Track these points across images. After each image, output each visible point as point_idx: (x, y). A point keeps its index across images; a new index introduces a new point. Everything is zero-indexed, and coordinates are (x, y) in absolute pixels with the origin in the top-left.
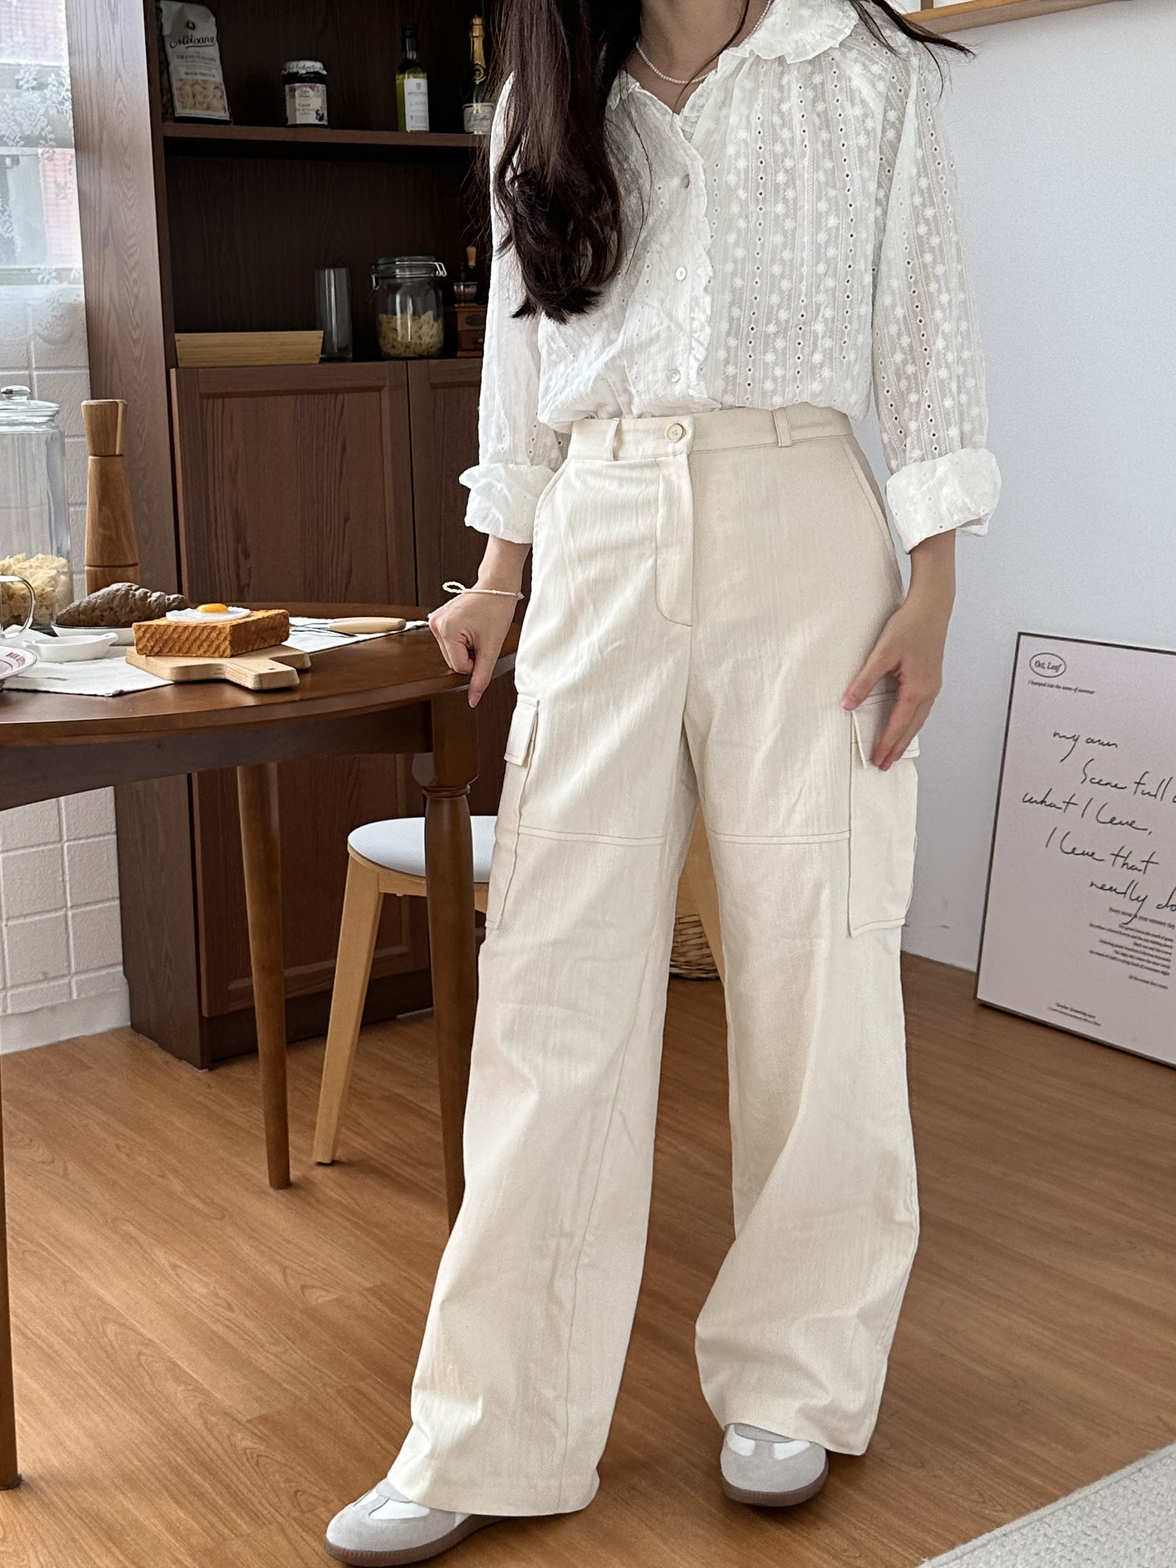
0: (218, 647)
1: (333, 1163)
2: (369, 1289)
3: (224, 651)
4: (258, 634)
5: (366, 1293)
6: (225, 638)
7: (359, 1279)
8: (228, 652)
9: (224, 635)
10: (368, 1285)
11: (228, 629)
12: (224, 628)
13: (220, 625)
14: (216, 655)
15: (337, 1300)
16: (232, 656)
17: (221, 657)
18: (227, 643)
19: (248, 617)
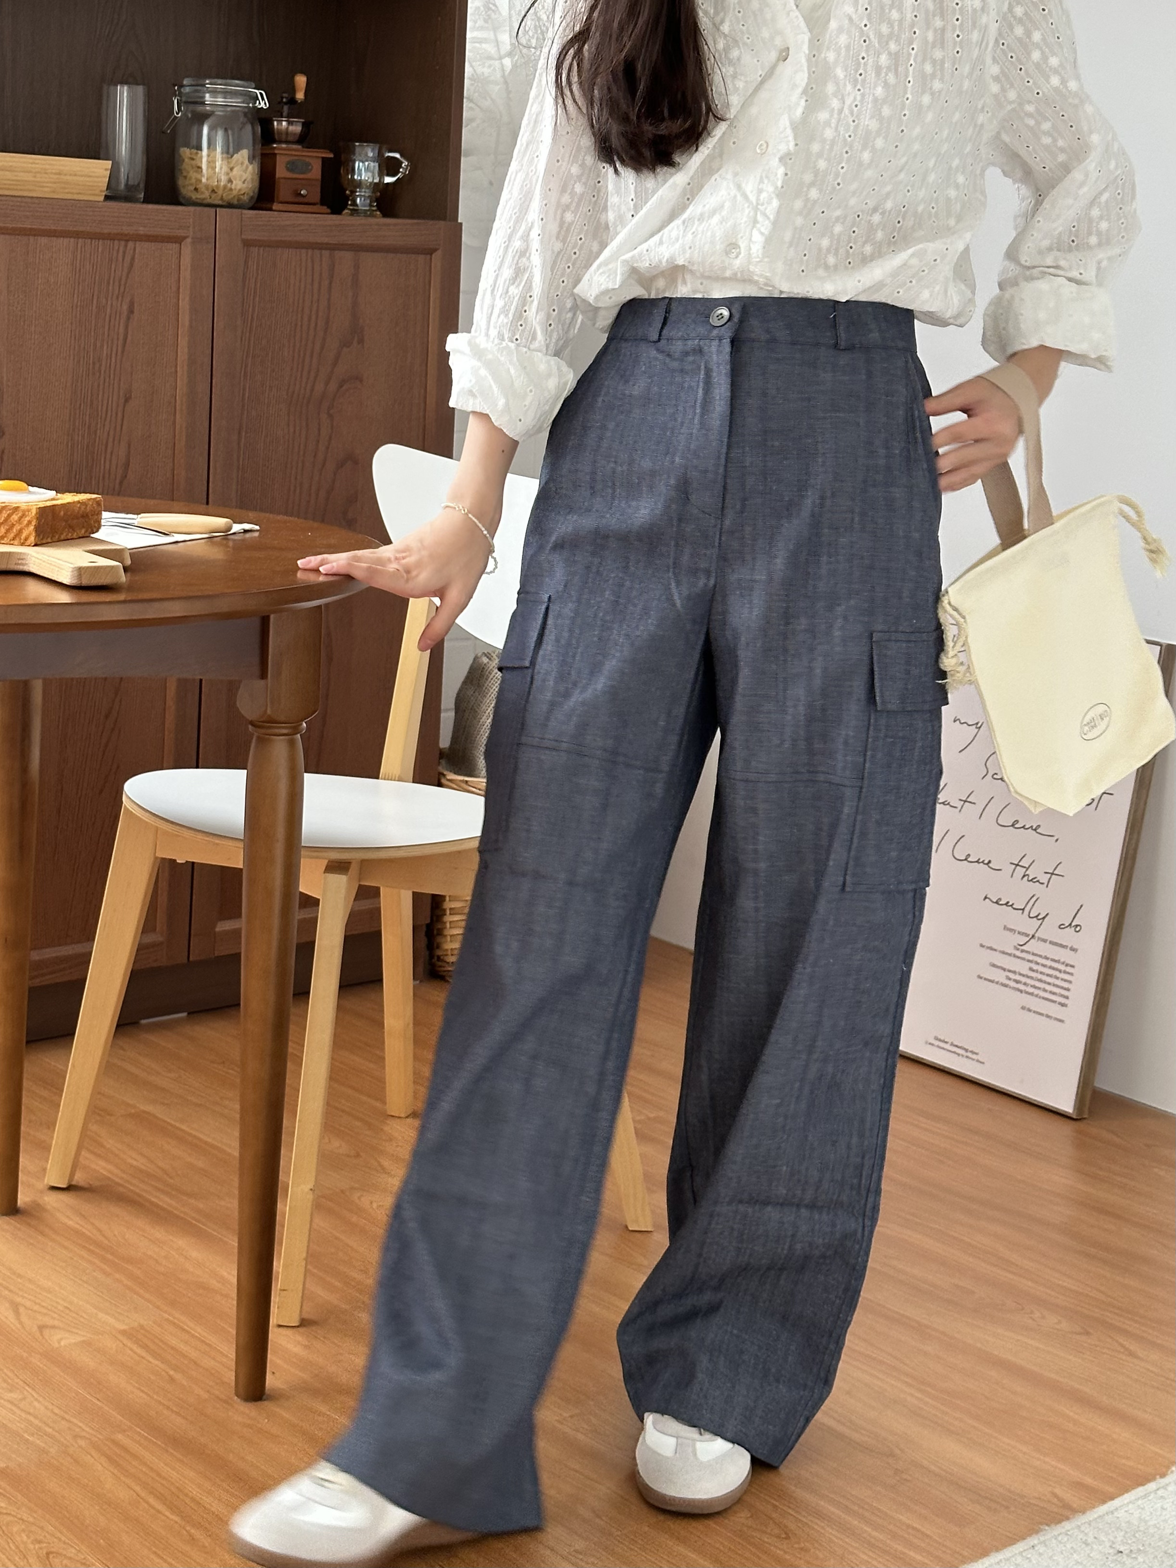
0: (20, 532)
1: (70, 1188)
2: (123, 1332)
3: (26, 539)
4: (66, 521)
5: (120, 1337)
6: (30, 522)
7: (111, 1321)
8: (32, 539)
9: (27, 519)
10: (123, 1327)
11: (34, 512)
12: (29, 510)
13: (23, 506)
14: (16, 542)
15: (84, 1341)
16: (36, 545)
17: (22, 544)
18: (32, 528)
19: (53, 499)
